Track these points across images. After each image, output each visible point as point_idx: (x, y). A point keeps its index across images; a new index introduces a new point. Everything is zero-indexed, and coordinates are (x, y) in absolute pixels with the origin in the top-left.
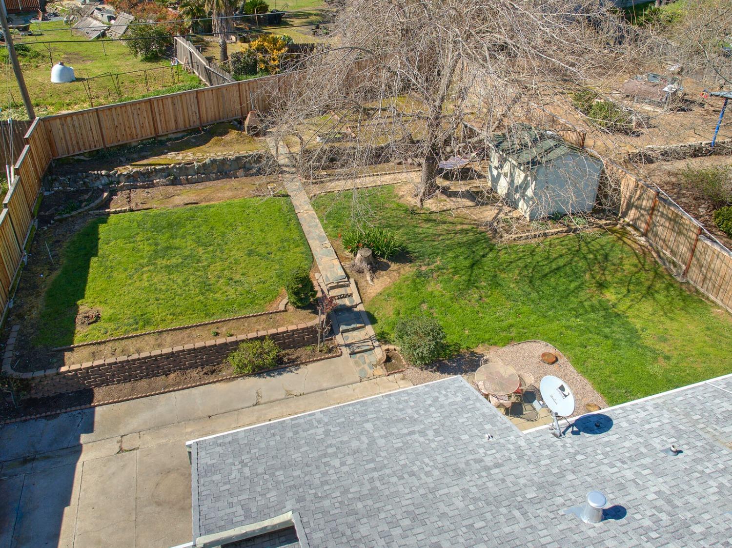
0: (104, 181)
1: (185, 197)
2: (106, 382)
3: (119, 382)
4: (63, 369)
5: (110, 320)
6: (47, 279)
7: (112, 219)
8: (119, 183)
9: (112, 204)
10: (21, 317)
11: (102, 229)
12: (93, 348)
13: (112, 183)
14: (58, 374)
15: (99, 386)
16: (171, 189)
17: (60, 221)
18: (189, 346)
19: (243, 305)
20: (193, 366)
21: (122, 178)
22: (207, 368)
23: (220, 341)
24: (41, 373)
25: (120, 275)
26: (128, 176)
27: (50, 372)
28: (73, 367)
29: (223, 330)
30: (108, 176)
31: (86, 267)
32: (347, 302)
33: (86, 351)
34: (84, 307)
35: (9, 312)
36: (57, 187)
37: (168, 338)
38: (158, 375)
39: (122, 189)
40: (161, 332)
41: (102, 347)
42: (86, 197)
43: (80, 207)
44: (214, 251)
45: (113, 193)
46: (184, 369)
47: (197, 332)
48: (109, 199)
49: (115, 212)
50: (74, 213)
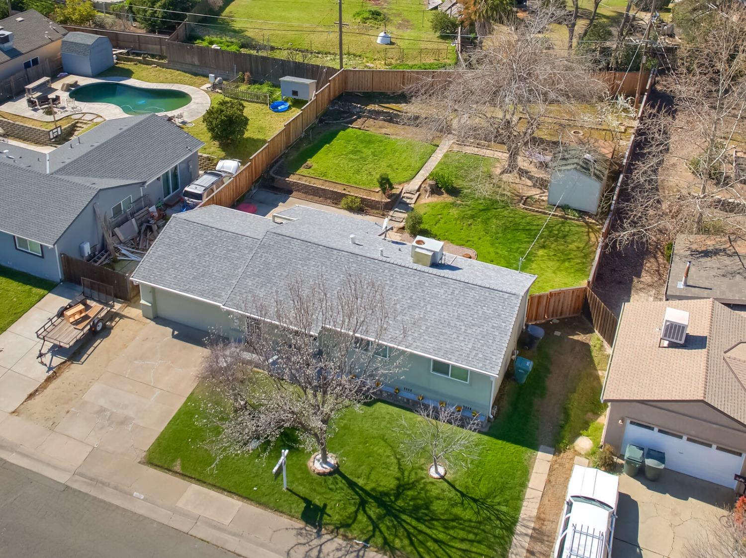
0: (358, 110)
1: (388, 130)
2: (298, 191)
3: (303, 192)
4: (287, 179)
5: (314, 170)
6: (305, 146)
7: (349, 130)
8: (364, 113)
9: (354, 123)
10: (287, 157)
11: (341, 133)
12: (301, 177)
13: (361, 112)
14: (285, 180)
15: (295, 191)
16: (386, 124)
17: (327, 123)
18: (331, 189)
19: (364, 184)
20: (330, 198)
21: (366, 111)
22: (335, 201)
23: (344, 192)
24: (280, 177)
25: (331, 155)
26: (369, 111)
27: (282, 178)
28: (292, 180)
29: (349, 189)
30: (360, 108)
31: (321, 147)
32: (408, 201)
33: (298, 177)
34: (310, 162)
35: (285, 153)
36: (336, 107)
37: (327, 184)
38: (316, 196)
39: (364, 117)
40: (326, 181)
41: (304, 178)
42: (345, 116)
43: (339, 120)
44: (375, 159)
45: (359, 117)
46: (326, 198)
47: (338, 186)
48: (356, 120)
49: (352, 127)
50: (334, 122)
